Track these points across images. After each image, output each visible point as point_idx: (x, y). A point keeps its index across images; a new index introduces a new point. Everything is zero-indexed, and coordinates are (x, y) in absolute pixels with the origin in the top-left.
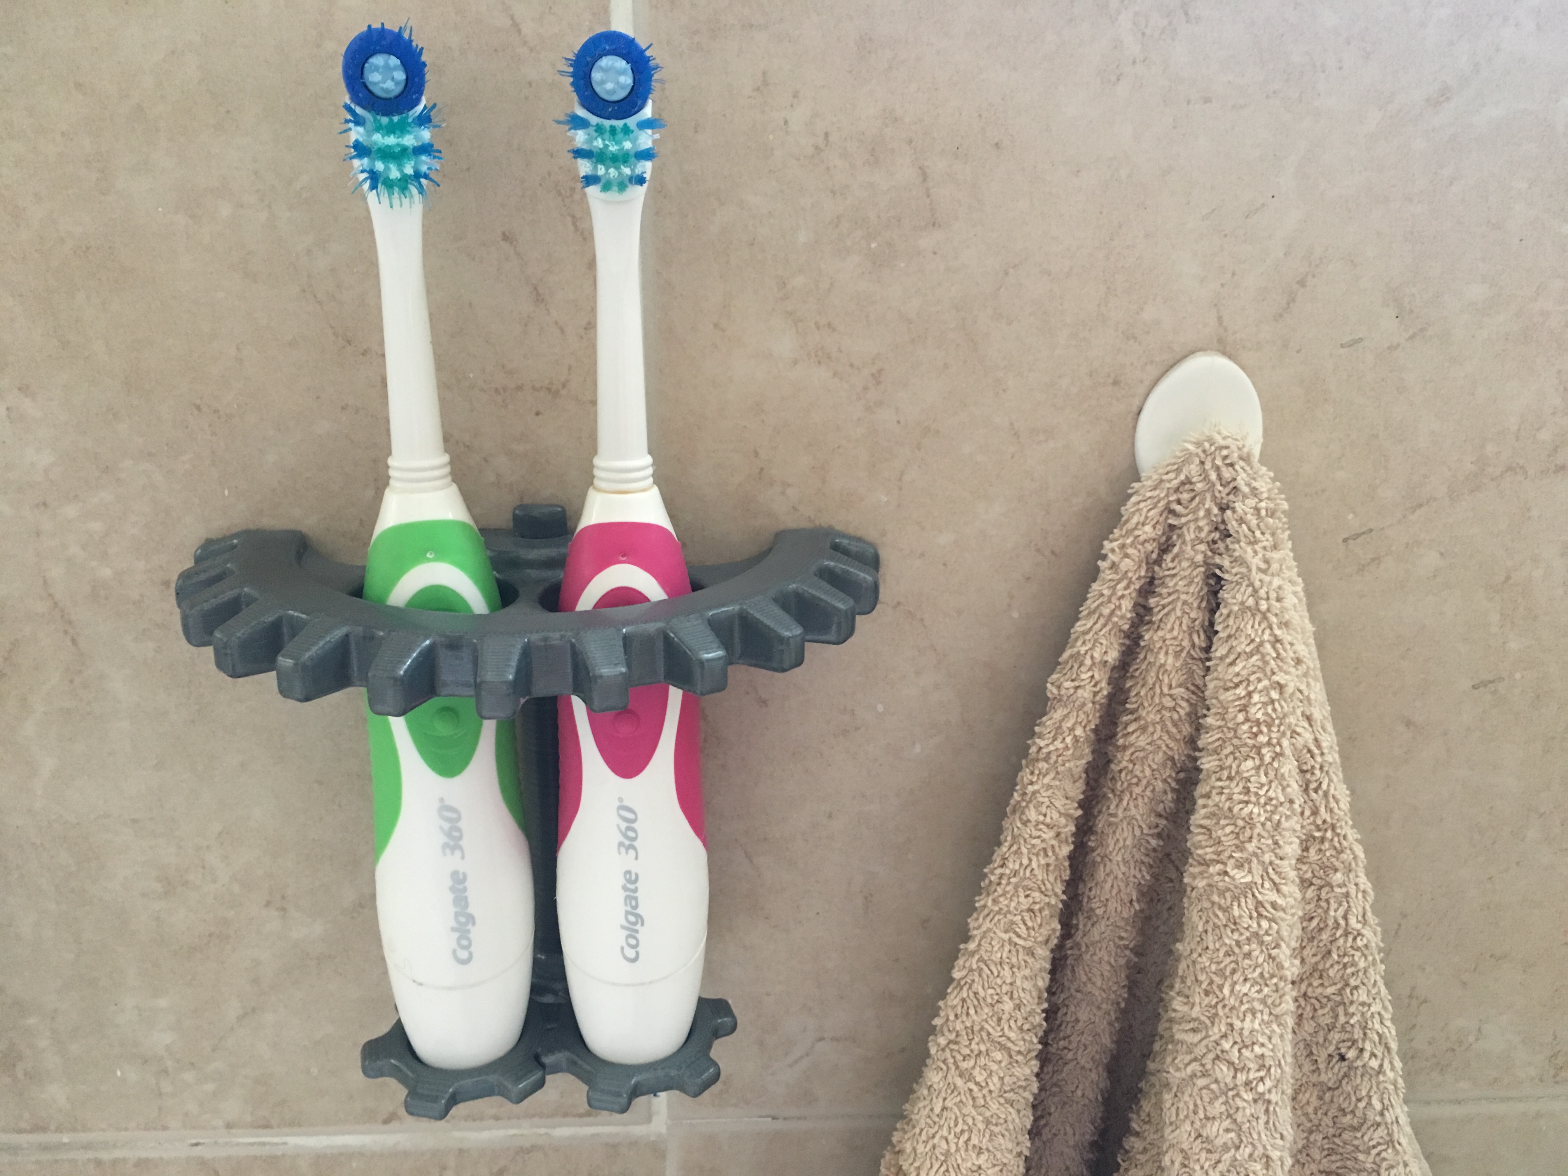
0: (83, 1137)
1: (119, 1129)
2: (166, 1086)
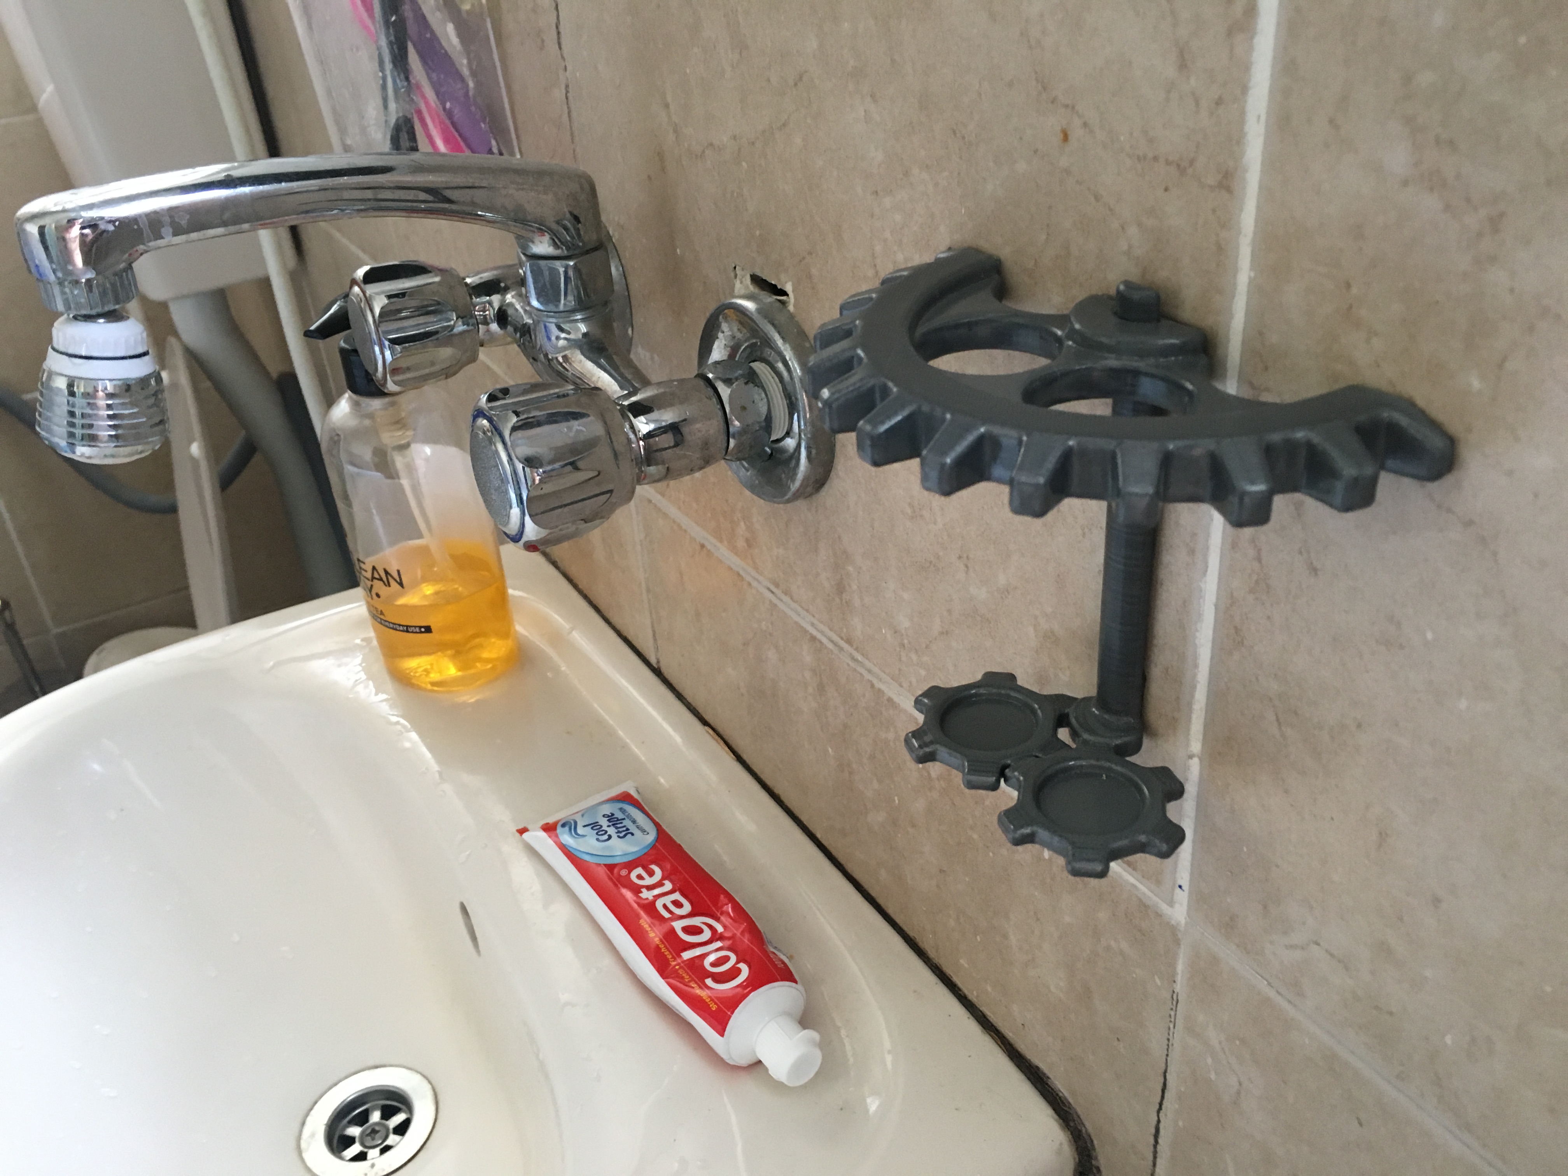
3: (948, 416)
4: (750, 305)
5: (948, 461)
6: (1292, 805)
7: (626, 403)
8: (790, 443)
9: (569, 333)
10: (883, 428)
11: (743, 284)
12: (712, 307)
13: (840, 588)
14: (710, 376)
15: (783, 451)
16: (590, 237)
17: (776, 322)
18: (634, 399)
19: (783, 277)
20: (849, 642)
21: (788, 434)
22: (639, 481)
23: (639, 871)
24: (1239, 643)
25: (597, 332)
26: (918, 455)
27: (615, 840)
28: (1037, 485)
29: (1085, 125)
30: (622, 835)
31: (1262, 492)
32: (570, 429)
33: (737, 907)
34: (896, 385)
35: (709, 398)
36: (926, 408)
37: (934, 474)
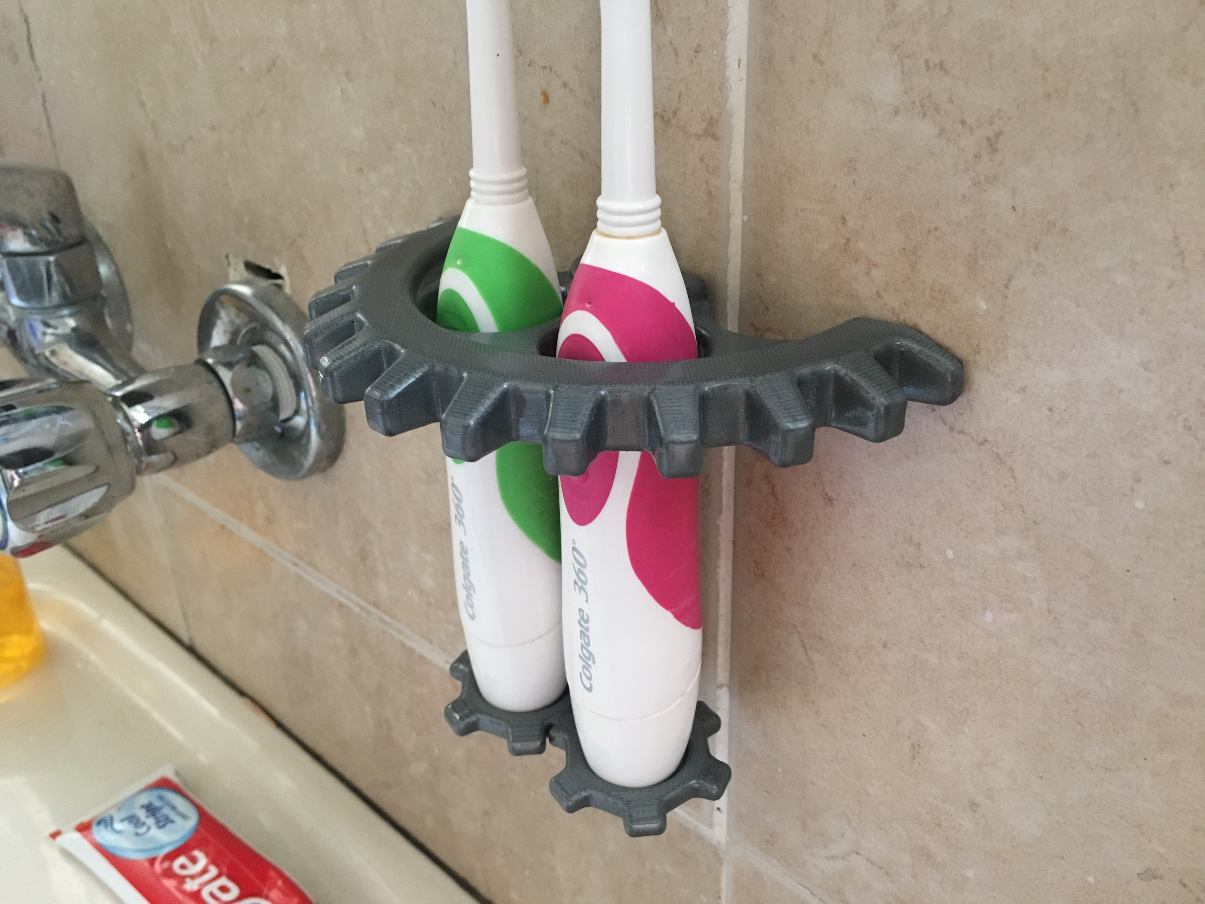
3: (465, 375)
4: (245, 290)
5: (472, 422)
6: (823, 725)
7: (119, 394)
8: (299, 421)
9: (55, 328)
10: (393, 394)
11: (237, 271)
12: (206, 294)
13: (363, 555)
14: (210, 361)
15: (293, 429)
16: (71, 232)
17: (273, 304)
18: (130, 388)
19: (276, 260)
20: (376, 605)
21: (297, 412)
22: (139, 471)
23: (182, 860)
24: (759, 575)
25: (87, 326)
26: (435, 419)
27: (154, 832)
28: (575, 441)
29: (565, 85)
30: (161, 824)
31: (805, 428)
32: (53, 423)
33: (287, 881)
34: (403, 347)
35: (210, 382)
36: (439, 368)
37: (457, 439)
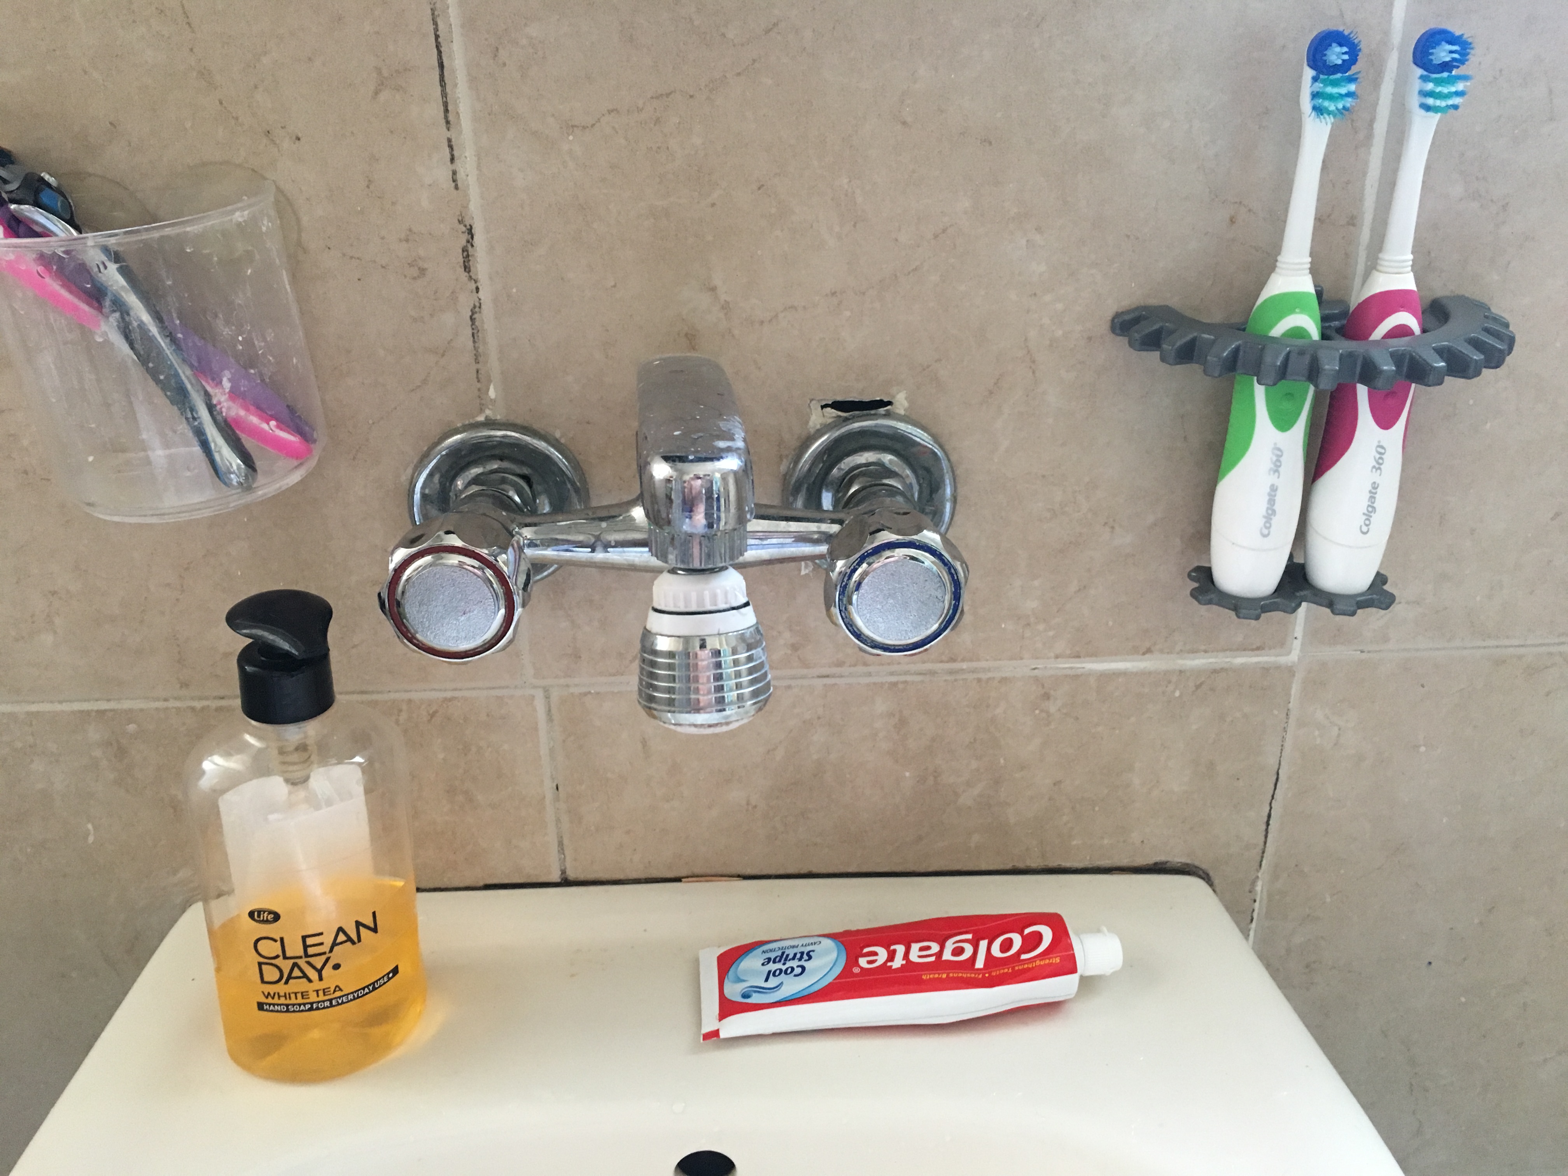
0: (974, 665)
1: (995, 660)
2: (1028, 634)
11: (819, 415)
29: (1250, 210)
